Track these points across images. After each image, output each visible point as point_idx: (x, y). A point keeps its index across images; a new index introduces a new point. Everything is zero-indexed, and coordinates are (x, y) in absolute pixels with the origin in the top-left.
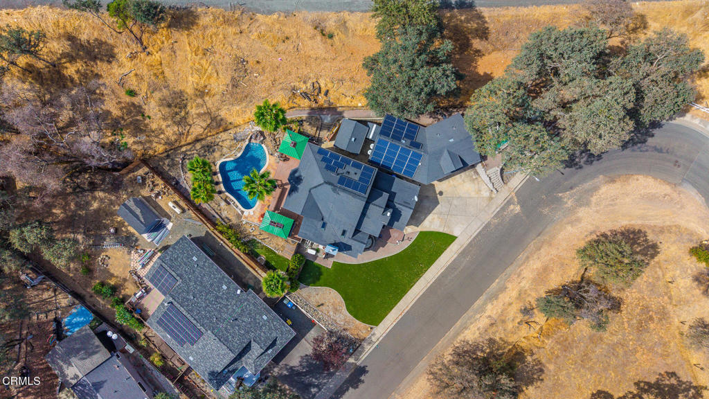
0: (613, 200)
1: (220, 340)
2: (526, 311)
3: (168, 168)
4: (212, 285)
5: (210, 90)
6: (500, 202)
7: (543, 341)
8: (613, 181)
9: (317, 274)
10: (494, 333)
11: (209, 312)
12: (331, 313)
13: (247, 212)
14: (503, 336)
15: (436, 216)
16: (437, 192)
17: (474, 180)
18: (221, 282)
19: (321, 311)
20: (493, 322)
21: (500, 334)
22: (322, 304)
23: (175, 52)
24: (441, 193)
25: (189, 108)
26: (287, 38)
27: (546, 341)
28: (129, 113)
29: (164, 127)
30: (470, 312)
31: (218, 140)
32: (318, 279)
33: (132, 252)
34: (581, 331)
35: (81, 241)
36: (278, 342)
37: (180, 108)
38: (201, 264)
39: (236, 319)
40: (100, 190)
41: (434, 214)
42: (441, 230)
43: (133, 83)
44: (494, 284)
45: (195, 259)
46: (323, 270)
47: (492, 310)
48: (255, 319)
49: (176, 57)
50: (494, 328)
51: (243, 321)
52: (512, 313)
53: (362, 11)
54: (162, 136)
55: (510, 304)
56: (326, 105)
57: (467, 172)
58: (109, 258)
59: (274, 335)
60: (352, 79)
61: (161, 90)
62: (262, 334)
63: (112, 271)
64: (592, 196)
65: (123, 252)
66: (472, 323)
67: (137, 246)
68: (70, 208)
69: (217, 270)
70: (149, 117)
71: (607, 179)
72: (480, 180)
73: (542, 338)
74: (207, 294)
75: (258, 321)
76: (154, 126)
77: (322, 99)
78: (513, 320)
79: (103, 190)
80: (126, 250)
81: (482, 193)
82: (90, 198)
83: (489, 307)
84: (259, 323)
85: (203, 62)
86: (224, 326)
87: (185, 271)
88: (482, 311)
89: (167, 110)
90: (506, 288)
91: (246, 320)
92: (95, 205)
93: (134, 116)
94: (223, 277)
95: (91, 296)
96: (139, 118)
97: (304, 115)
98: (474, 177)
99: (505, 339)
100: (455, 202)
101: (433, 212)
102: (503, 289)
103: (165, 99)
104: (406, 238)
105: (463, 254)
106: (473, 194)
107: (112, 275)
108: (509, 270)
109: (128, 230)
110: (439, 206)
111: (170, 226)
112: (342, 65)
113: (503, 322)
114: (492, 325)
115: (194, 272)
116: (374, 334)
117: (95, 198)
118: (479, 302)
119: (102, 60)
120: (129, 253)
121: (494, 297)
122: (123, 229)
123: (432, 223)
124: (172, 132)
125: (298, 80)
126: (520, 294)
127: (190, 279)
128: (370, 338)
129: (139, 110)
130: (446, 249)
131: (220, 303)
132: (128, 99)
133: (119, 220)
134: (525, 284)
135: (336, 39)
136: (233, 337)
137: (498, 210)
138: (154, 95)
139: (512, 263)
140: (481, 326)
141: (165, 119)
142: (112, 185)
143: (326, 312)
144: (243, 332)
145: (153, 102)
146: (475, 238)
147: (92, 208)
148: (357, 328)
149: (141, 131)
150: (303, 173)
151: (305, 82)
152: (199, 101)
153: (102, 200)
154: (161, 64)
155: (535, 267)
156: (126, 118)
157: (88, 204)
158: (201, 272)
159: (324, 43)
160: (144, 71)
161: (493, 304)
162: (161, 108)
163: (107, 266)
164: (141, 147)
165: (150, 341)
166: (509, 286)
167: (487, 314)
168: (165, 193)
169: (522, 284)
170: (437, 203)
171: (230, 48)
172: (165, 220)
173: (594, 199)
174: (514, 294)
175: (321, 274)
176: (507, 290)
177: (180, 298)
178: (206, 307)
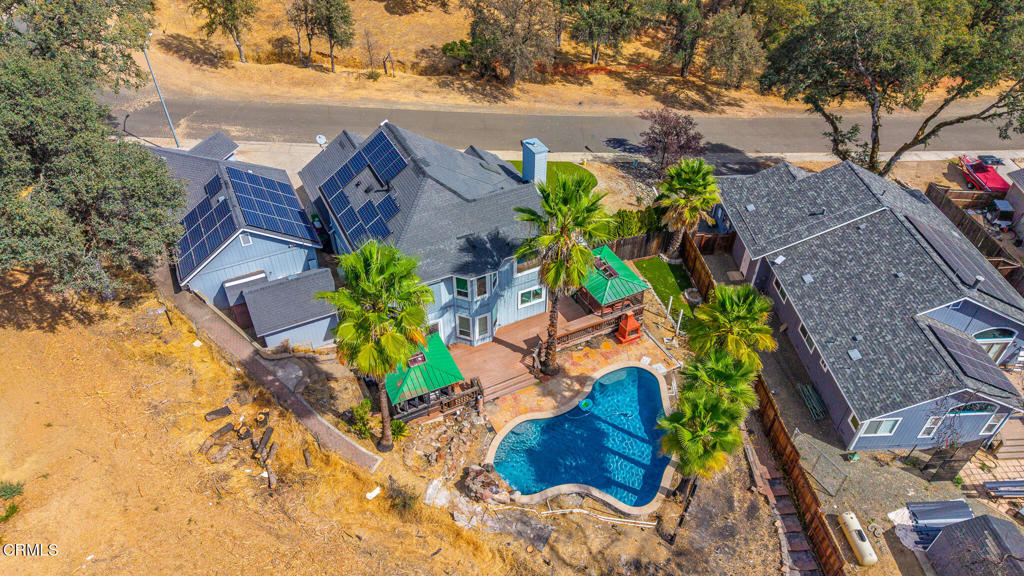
4: (838, 290)
10: (430, 87)
11: (869, 242)
13: (659, 370)
20: (419, 92)
21: (426, 83)
38: (843, 340)
39: (813, 214)
45: (855, 354)
47: (405, 98)
48: (773, 208)
50: (425, 89)
51: (800, 209)
52: (388, 85)
55: (379, 90)
62: (772, 184)
66: (446, 104)
69: (810, 316)
74: (859, 276)
75: (769, 205)
77: (244, 413)
78: (396, 81)
83: (404, 101)
84: (768, 201)
86: (845, 208)
87: (895, 335)
88: (418, 102)
90: (363, 98)
94: (800, 298)
97: (323, 421)
108: (335, 104)
111: (900, 518)
113: (408, 86)
114: (424, 92)
115: (872, 327)
116: (584, 160)
121: (386, 102)
126: (357, 88)
128: (594, 160)
131: (834, 252)
136: (836, 188)
140: (438, 97)
148: (603, 172)
150: (452, 250)
155: (304, 91)
158: (858, 320)
161: (398, 100)
166: (356, 97)
167: (417, 99)
169: (341, 91)
172: (909, 541)
174: (361, 92)
177: (934, 281)
178: (873, 252)
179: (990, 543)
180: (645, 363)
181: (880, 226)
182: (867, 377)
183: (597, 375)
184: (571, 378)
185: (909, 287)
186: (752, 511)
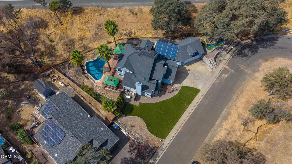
0: (270, 68)
1: (75, 136)
2: (245, 124)
3: (61, 69)
4: (74, 112)
5: (85, 37)
6: (217, 73)
7: (259, 144)
8: (266, 61)
9: (131, 109)
10: (231, 138)
11: (71, 124)
12: (139, 131)
13: (96, 81)
14: (236, 139)
15: (188, 80)
16: (187, 70)
17: (203, 65)
18: (80, 111)
19: (133, 130)
20: (229, 132)
21: (234, 138)
22: (134, 126)
23: (73, 24)
24: (189, 70)
25: (75, 45)
26: (119, 16)
27: (261, 143)
28: (49, 49)
29: (63, 54)
30: (215, 127)
31: (86, 55)
32: (132, 112)
33: (36, 106)
34: (278, 134)
35: (10, 104)
36: (109, 143)
37: (72, 46)
38: (71, 103)
39: (86, 128)
40: (27, 80)
41: (187, 79)
42: (192, 86)
43: (53, 37)
44: (224, 112)
45: (68, 101)
46: (134, 107)
47: (227, 125)
48: (96, 129)
49: (73, 26)
50: (230, 136)
51: (90, 129)
52: (237, 126)
53: (148, 6)
54: (62, 57)
55: (235, 121)
56: (135, 37)
57: (200, 62)
58: (22, 111)
59: (107, 138)
60: (145, 29)
61: (64, 39)
62: (100, 137)
63: (22, 117)
64: (259, 68)
65: (31, 107)
66: (217, 134)
67: (39, 103)
68: (10, 89)
69: (78, 107)
70: (57, 50)
71: (263, 60)
72: (206, 64)
73: (258, 142)
74: (71, 116)
76: (59, 54)
77: (133, 36)
78: (239, 130)
79: (29, 80)
80: (32, 105)
81: (208, 70)
82: (21, 84)
83: (224, 124)
84: (99, 131)
85: (84, 27)
86: (79, 130)
87: (62, 105)
88: (221, 126)
89: (66, 47)
90: (231, 113)
91: (91, 129)
92: (23, 87)
93: (51, 50)
94: (81, 110)
95: (7, 132)
96: (53, 51)
97: (125, 42)
98: (203, 64)
99: (238, 141)
100: (196, 74)
101: (187, 78)
102: (229, 114)
103: (65, 43)
104: (175, 90)
105: (205, 97)
106: (204, 70)
107: (22, 119)
108: (230, 104)
109: (36, 96)
110: (189, 76)
111: (58, 93)
112: (141, 24)
113: (234, 131)
114: (228, 134)
115: (66, 106)
116: (163, 144)
117: (23, 84)
118: (218, 121)
119: (42, 28)
120: (34, 107)
121: (225, 118)
122: (34, 96)
123: (187, 83)
124: (66, 55)
125: (123, 30)
126: (239, 116)
127: (63, 108)
128: (161, 146)
129: (53, 47)
130: (196, 96)
131: (78, 121)
132: (49, 43)
133: (33, 92)
134: (240, 110)
135: (138, 15)
136: (83, 136)
137: (217, 77)
138: (61, 41)
139: (231, 100)
140: (223, 135)
141: (64, 50)
142: (34, 78)
143: (136, 131)
144: (89, 134)
145: (60, 44)
146: (209, 90)
147: (21, 88)
148: (153, 140)
149: (53, 56)
150: (124, 53)
151: (126, 31)
152: (80, 42)
153: (27, 84)
154: (66, 29)
155: (242, 101)
156: (47, 51)
157: (19, 86)
158: (69, 107)
159: (134, 17)
160: (59, 32)
161: (226, 122)
162: (63, 46)
163: (20, 114)
164: (51, 62)
165: (33, 154)
166: (232, 112)
167: (224, 128)
168: (58, 80)
169: (238, 110)
170: (188, 74)
171: (96, 21)
172: (56, 91)
173: (260, 69)
174: (236, 116)
175: (133, 109)
176: (231, 114)
177: (57, 116)
178: (70, 121)
179: (45, 87)
180: (99, 81)
181: (70, 128)
182: (65, 98)
183: (104, 74)
184: (107, 72)
185: (61, 114)
186: (75, 76)
